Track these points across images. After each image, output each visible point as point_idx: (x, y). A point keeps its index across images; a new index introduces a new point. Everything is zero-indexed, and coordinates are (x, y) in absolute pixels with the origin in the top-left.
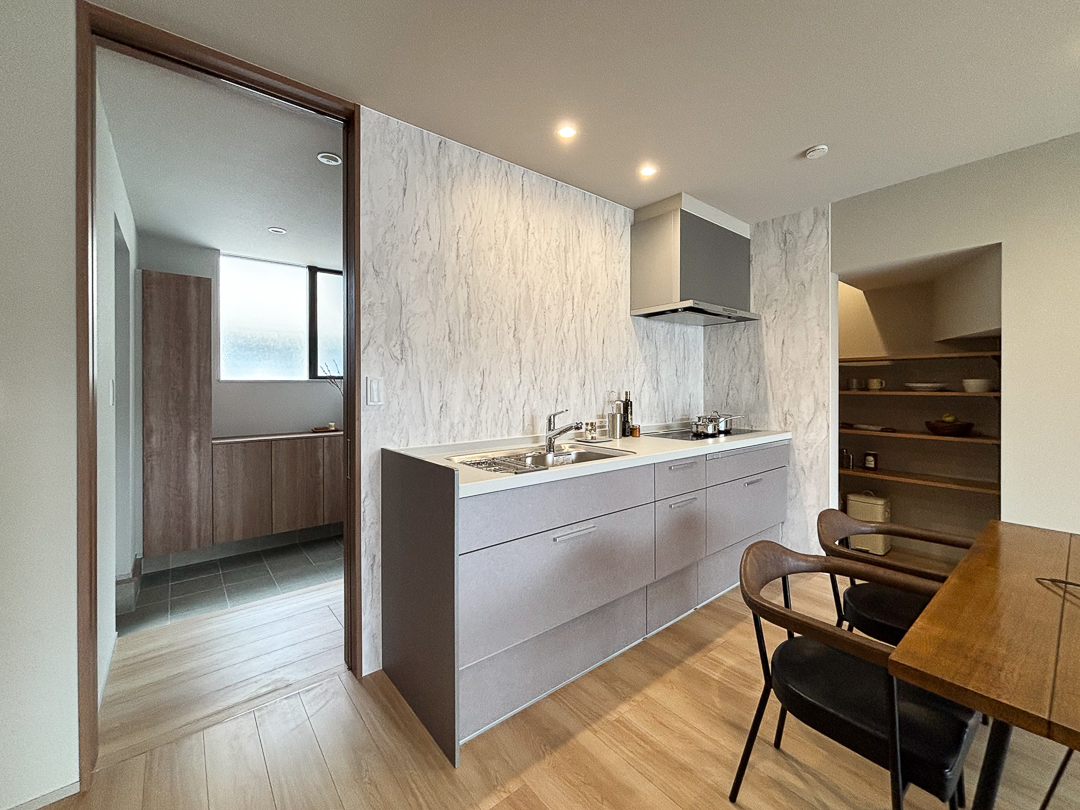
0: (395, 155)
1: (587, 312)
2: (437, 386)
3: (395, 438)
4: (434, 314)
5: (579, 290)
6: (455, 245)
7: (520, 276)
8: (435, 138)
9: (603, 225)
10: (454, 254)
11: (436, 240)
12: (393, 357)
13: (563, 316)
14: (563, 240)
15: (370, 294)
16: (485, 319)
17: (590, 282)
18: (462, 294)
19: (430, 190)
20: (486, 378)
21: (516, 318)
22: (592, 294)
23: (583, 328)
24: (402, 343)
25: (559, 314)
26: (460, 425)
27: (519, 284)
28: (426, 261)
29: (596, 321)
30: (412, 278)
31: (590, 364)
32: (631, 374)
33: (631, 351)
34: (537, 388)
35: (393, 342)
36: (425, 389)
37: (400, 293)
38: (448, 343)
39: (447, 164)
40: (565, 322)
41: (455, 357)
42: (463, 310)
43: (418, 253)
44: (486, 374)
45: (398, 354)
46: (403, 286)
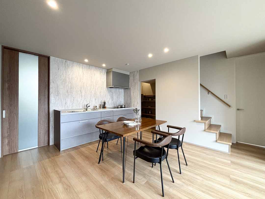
0: (57, 64)
1: (96, 87)
2: (64, 100)
3: (57, 108)
4: (64, 88)
5: (95, 83)
6: (68, 77)
7: (82, 82)
8: (65, 60)
9: (100, 73)
10: (68, 79)
11: (65, 76)
12: (56, 95)
13: (91, 88)
14: (91, 75)
15: (52, 86)
16: (74, 89)
17: (97, 82)
18: (70, 85)
19: (64, 69)
20: (75, 99)
21: (81, 88)
22: (98, 84)
23: (95, 90)
24: (58, 93)
25: (90, 88)
26: (69, 106)
27: (82, 83)
28: (63, 80)
29: (98, 89)
30: (60, 83)
31: (97, 96)
32: (106, 98)
33: (107, 94)
34: (85, 100)
35: (56, 93)
36: (62, 100)
37: (58, 85)
38: (67, 93)
39: (67, 64)
40: (92, 89)
41: (68, 95)
42: (70, 87)
43: (61, 79)
44: (75, 98)
45: (57, 95)
46: (58, 84)
